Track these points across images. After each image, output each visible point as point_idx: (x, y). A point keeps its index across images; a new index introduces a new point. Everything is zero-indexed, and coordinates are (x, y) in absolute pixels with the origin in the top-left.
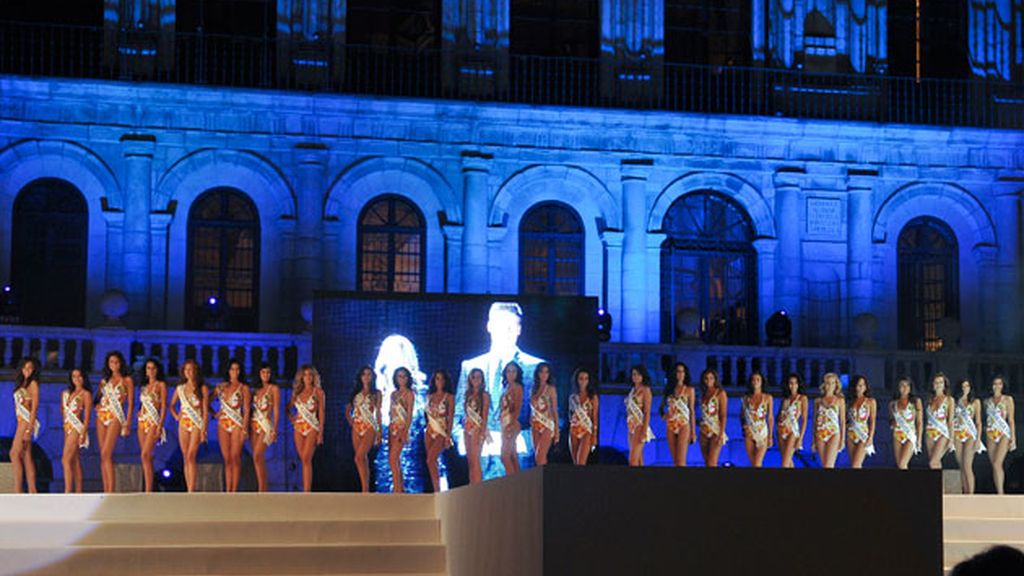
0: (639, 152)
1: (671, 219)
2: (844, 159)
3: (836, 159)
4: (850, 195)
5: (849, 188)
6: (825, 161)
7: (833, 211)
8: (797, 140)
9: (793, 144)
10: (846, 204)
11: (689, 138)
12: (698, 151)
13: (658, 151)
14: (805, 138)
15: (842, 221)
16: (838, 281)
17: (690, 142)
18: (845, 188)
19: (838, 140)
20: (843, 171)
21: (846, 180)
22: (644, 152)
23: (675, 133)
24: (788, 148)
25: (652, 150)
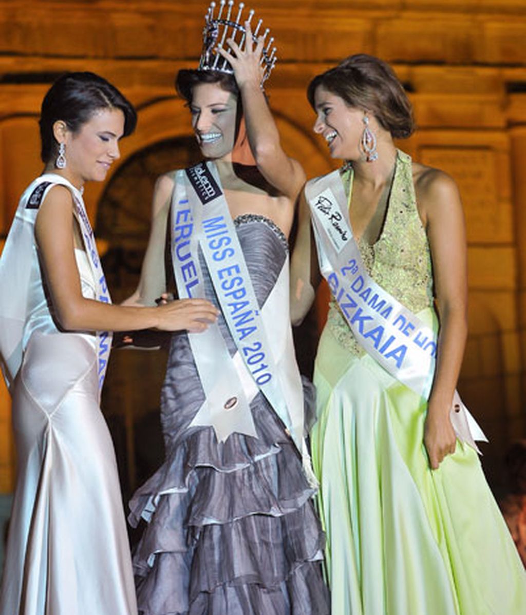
0: (35, 55)
1: (115, 205)
2: (496, 57)
3: (479, 59)
4: (513, 141)
5: (511, 125)
6: (454, 64)
7: (478, 175)
8: (389, 19)
9: (382, 30)
10: (505, 158)
11: (149, 21)
12: (169, 50)
13: (81, 52)
14: (407, 14)
15: (500, 199)
16: (498, 333)
17: (151, 28)
18: (500, 121)
19: (481, 17)
20: (493, 85)
21: (505, 106)
22: (48, 56)
23: (115, 11)
24: (372, 38)
25: (65, 51)
